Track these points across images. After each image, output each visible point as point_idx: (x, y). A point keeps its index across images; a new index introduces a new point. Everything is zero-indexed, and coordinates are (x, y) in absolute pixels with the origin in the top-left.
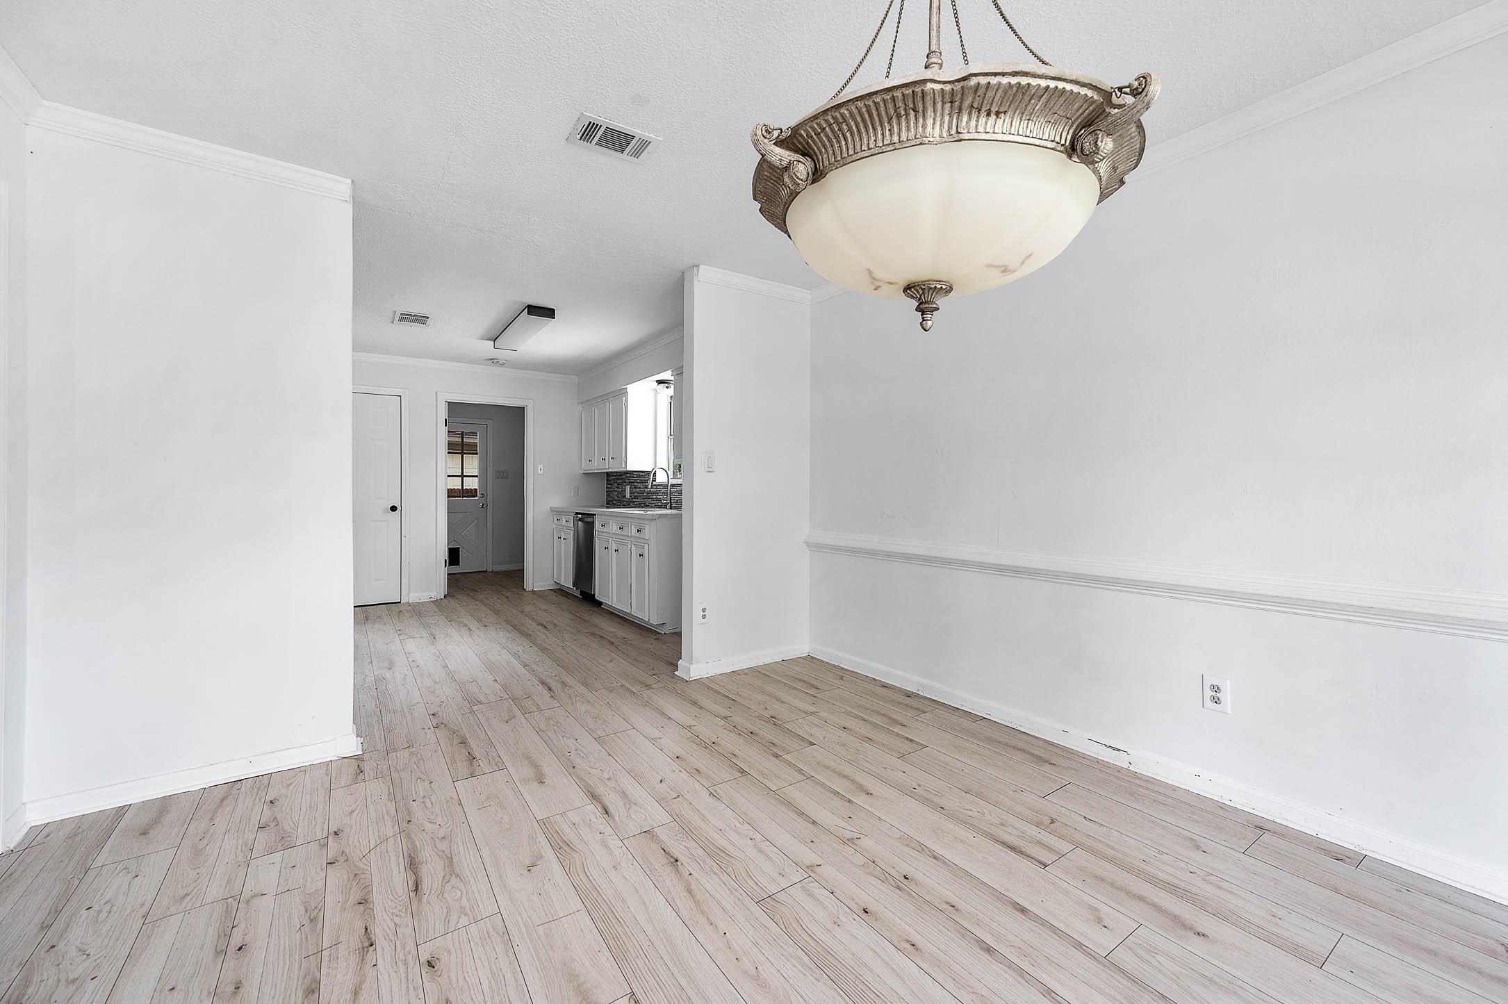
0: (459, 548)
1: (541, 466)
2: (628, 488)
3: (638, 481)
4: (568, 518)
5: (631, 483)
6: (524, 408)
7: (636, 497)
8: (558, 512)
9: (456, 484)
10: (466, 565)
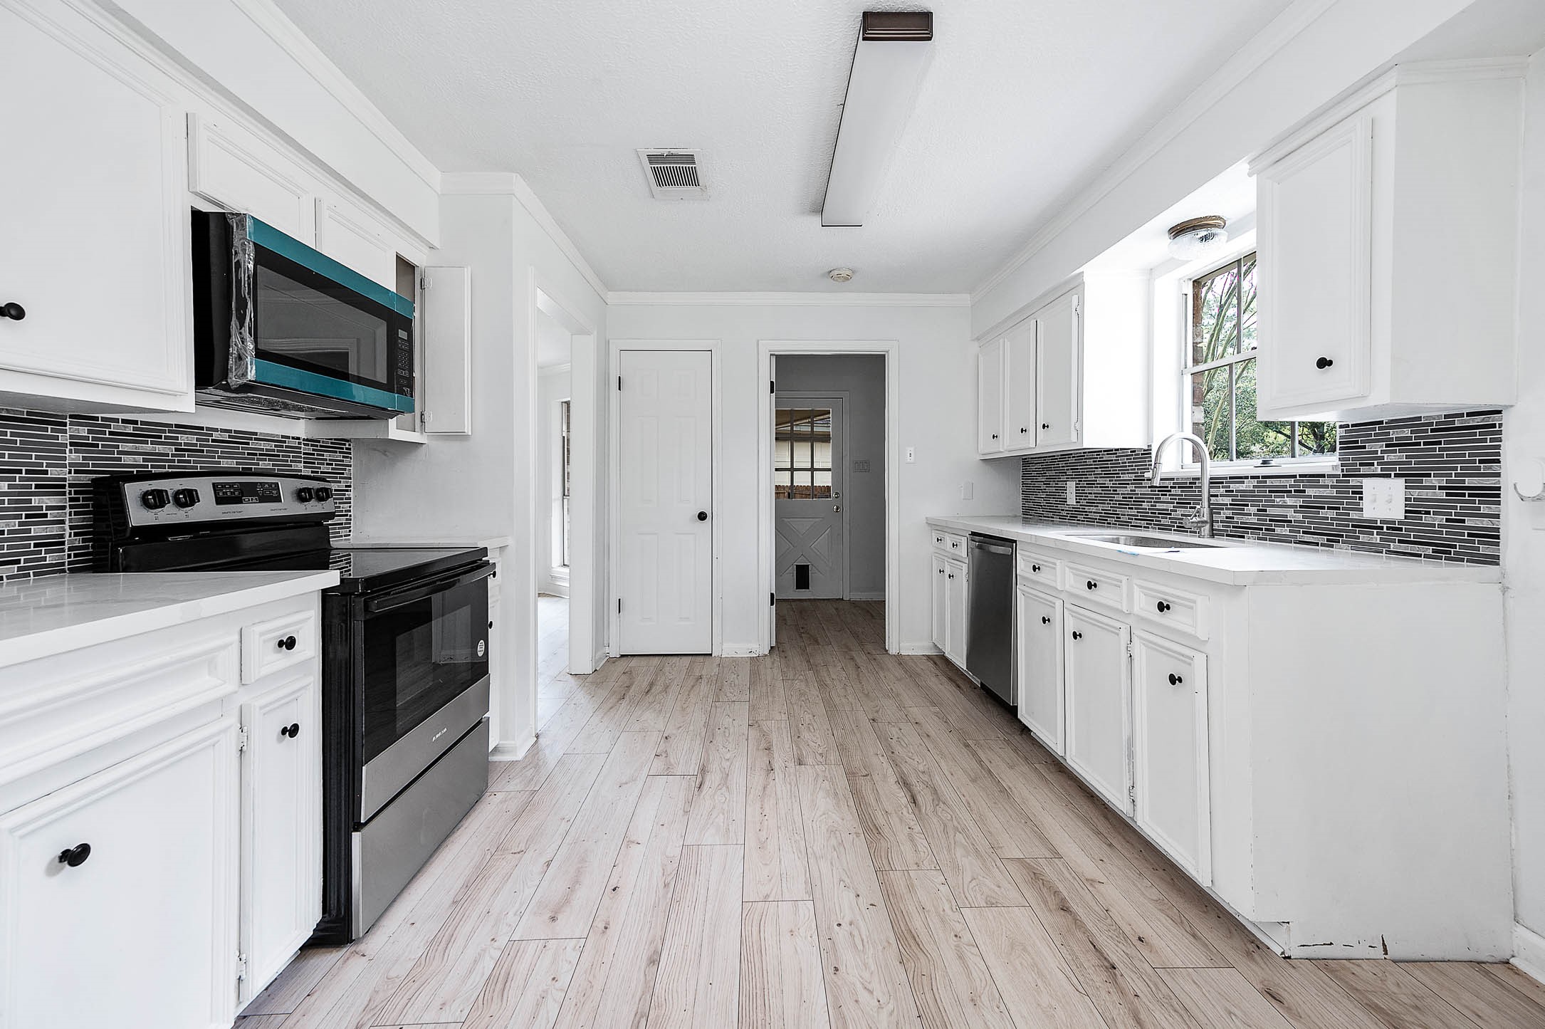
0: (808, 565)
1: (910, 450)
2: (1071, 486)
3: (1099, 471)
4: (956, 539)
5: (1079, 476)
6: (884, 355)
7: (1091, 503)
8: (938, 528)
9: (784, 480)
10: (821, 588)
